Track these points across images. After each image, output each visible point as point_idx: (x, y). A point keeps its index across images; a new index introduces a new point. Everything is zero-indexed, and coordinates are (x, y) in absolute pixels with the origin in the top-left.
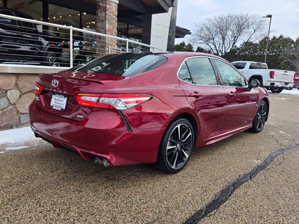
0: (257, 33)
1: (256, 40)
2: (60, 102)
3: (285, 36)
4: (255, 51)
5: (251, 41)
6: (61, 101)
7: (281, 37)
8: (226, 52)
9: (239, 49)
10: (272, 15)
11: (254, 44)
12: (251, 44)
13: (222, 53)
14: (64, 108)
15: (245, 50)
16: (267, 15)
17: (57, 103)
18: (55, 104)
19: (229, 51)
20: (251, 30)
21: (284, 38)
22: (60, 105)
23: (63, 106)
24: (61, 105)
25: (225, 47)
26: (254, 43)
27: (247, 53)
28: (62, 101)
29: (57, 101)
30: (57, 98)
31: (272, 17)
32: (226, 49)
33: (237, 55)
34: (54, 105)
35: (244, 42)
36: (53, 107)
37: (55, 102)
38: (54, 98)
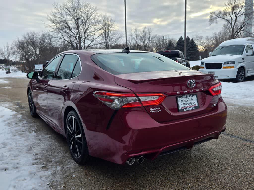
2: (190, 102)
6: (190, 100)
14: (197, 105)
17: (187, 104)
18: (185, 106)
22: (190, 105)
23: (195, 104)
24: (192, 104)
28: (192, 100)
29: (185, 103)
30: (184, 99)
34: (183, 107)
36: (183, 109)
37: (184, 104)
38: (181, 101)
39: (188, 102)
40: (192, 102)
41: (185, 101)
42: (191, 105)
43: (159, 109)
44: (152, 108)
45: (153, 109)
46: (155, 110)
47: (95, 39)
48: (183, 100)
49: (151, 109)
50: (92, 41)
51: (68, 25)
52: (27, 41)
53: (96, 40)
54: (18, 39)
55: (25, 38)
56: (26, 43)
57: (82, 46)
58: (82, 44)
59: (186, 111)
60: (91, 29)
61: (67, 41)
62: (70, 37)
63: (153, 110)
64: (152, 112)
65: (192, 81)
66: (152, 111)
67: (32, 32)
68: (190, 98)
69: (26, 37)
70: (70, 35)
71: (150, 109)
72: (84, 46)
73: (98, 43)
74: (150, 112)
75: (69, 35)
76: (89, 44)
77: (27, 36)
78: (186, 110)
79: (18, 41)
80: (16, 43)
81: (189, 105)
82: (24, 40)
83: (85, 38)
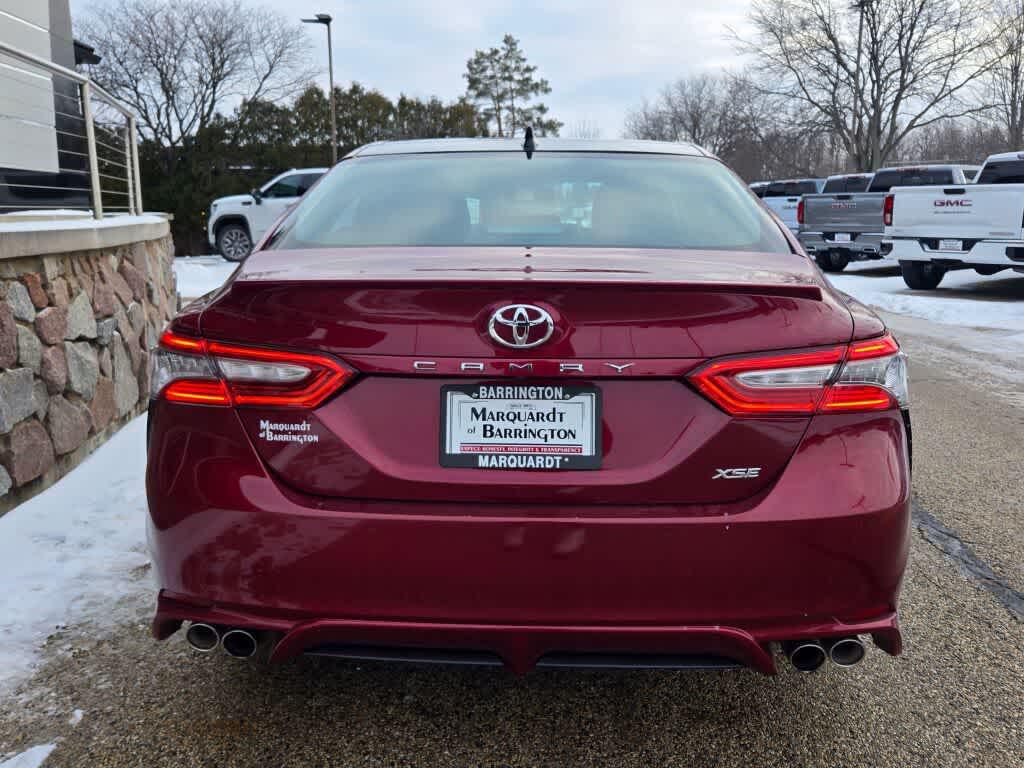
0: (278, 73)
1: (283, 95)
2: (534, 426)
3: (367, 88)
4: (288, 133)
5: (267, 98)
6: (540, 417)
7: (355, 89)
8: (186, 134)
9: (230, 125)
10: (331, 16)
11: (277, 109)
12: (270, 109)
13: (170, 139)
14: (588, 450)
15: (256, 128)
16: (317, 16)
17: (508, 433)
18: (490, 440)
19: (194, 131)
20: (260, 60)
21: (365, 93)
22: (535, 441)
23: (569, 441)
24: (551, 441)
25: (181, 117)
26: (278, 104)
27: (263, 139)
28: (555, 416)
29: (498, 425)
30: (498, 406)
31: (332, 23)
32: (186, 123)
33: (230, 146)
34: (476, 446)
35: (245, 103)
36: (475, 458)
37: (487, 431)
38: (474, 410)
39: (518, 425)
40: (557, 425)
41: (500, 416)
42: (542, 441)
43: (306, 433)
44: (272, 422)
45: (276, 426)
46: (284, 432)
47: (951, 91)
48: (484, 410)
49: (267, 422)
50: (937, 100)
51: (831, 37)
52: (676, 112)
53: (954, 93)
54: (646, 105)
55: (669, 101)
56: (673, 120)
57: (882, 125)
58: (885, 116)
59: (493, 468)
60: (940, 44)
61: (817, 105)
62: (836, 86)
63: (276, 432)
64: (270, 437)
65: (527, 310)
66: (268, 432)
67: (698, 77)
68: (545, 406)
69: (672, 97)
70: (837, 78)
71: (262, 422)
72: (893, 124)
73: (966, 109)
74: (262, 435)
75: (834, 80)
76: (919, 116)
77: (676, 95)
78: (494, 462)
79: (643, 115)
80: (635, 123)
81: (523, 441)
82: (665, 109)
83: (903, 88)
